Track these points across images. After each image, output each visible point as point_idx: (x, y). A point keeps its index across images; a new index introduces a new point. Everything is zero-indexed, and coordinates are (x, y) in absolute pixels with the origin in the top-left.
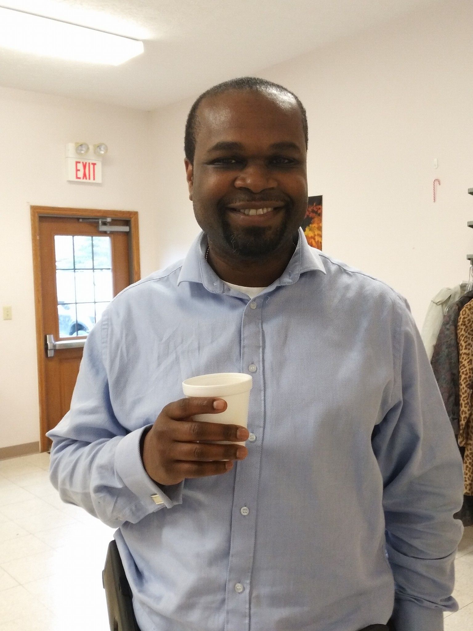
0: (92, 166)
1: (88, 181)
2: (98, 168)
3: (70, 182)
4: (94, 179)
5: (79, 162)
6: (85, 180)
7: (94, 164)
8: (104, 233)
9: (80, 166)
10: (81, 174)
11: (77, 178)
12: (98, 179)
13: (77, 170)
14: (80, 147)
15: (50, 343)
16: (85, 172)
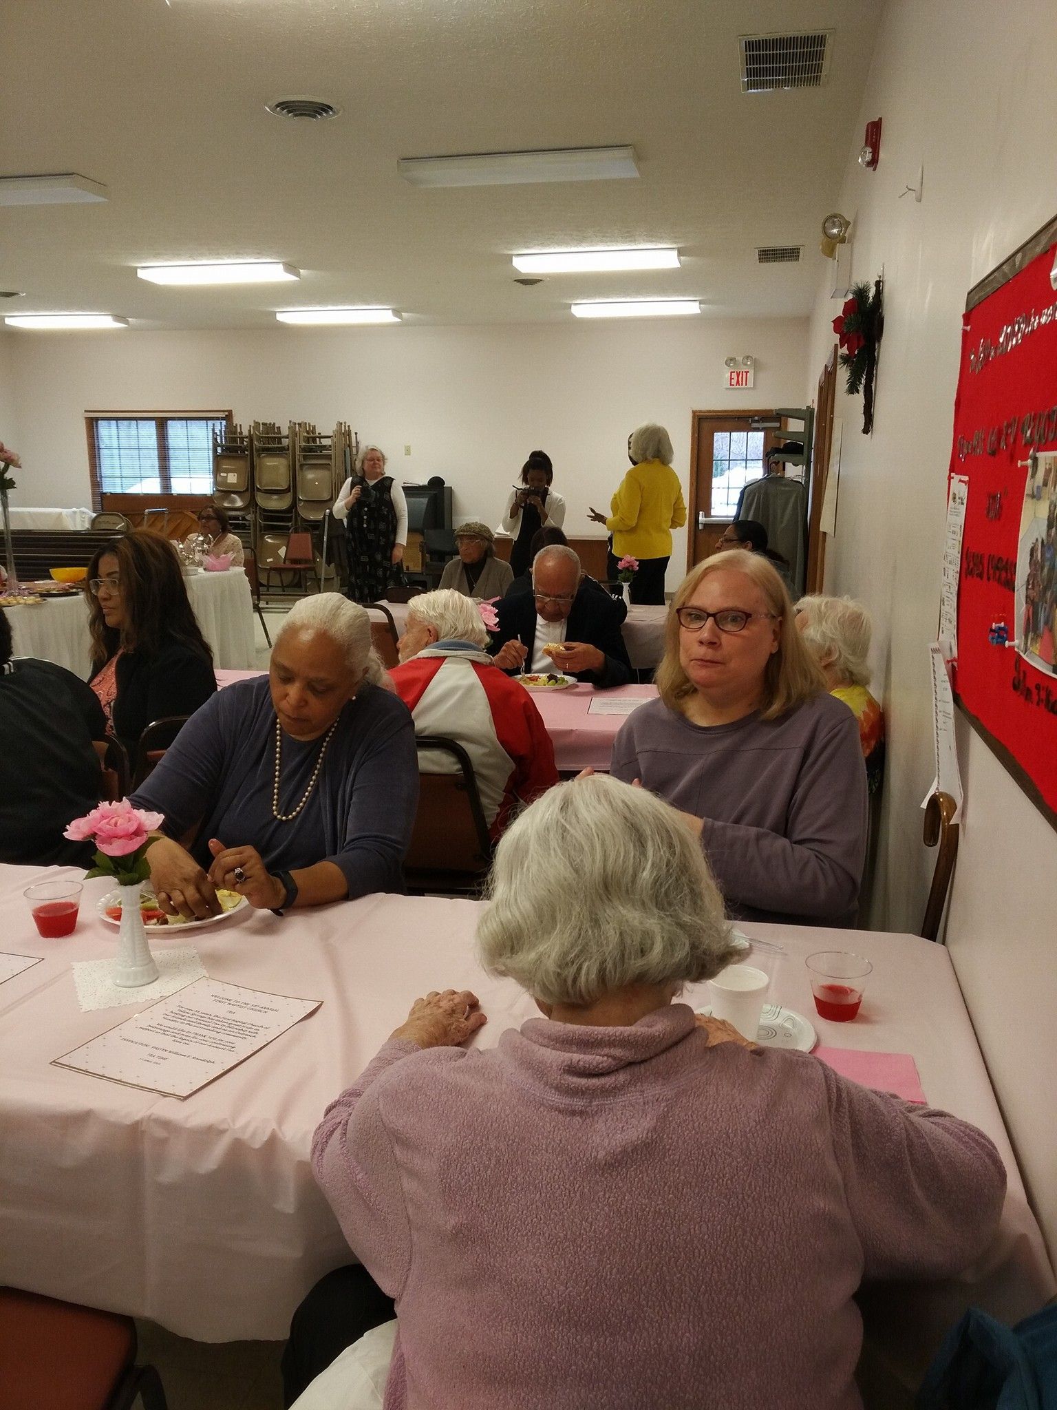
0: (745, 374)
1: (740, 386)
2: (750, 375)
3: (727, 388)
4: (746, 385)
5: (734, 372)
6: (738, 386)
7: (747, 372)
8: (757, 430)
9: (734, 376)
10: (734, 382)
11: (731, 385)
12: (750, 384)
13: (731, 379)
14: (731, 361)
15: (701, 519)
16: (739, 379)
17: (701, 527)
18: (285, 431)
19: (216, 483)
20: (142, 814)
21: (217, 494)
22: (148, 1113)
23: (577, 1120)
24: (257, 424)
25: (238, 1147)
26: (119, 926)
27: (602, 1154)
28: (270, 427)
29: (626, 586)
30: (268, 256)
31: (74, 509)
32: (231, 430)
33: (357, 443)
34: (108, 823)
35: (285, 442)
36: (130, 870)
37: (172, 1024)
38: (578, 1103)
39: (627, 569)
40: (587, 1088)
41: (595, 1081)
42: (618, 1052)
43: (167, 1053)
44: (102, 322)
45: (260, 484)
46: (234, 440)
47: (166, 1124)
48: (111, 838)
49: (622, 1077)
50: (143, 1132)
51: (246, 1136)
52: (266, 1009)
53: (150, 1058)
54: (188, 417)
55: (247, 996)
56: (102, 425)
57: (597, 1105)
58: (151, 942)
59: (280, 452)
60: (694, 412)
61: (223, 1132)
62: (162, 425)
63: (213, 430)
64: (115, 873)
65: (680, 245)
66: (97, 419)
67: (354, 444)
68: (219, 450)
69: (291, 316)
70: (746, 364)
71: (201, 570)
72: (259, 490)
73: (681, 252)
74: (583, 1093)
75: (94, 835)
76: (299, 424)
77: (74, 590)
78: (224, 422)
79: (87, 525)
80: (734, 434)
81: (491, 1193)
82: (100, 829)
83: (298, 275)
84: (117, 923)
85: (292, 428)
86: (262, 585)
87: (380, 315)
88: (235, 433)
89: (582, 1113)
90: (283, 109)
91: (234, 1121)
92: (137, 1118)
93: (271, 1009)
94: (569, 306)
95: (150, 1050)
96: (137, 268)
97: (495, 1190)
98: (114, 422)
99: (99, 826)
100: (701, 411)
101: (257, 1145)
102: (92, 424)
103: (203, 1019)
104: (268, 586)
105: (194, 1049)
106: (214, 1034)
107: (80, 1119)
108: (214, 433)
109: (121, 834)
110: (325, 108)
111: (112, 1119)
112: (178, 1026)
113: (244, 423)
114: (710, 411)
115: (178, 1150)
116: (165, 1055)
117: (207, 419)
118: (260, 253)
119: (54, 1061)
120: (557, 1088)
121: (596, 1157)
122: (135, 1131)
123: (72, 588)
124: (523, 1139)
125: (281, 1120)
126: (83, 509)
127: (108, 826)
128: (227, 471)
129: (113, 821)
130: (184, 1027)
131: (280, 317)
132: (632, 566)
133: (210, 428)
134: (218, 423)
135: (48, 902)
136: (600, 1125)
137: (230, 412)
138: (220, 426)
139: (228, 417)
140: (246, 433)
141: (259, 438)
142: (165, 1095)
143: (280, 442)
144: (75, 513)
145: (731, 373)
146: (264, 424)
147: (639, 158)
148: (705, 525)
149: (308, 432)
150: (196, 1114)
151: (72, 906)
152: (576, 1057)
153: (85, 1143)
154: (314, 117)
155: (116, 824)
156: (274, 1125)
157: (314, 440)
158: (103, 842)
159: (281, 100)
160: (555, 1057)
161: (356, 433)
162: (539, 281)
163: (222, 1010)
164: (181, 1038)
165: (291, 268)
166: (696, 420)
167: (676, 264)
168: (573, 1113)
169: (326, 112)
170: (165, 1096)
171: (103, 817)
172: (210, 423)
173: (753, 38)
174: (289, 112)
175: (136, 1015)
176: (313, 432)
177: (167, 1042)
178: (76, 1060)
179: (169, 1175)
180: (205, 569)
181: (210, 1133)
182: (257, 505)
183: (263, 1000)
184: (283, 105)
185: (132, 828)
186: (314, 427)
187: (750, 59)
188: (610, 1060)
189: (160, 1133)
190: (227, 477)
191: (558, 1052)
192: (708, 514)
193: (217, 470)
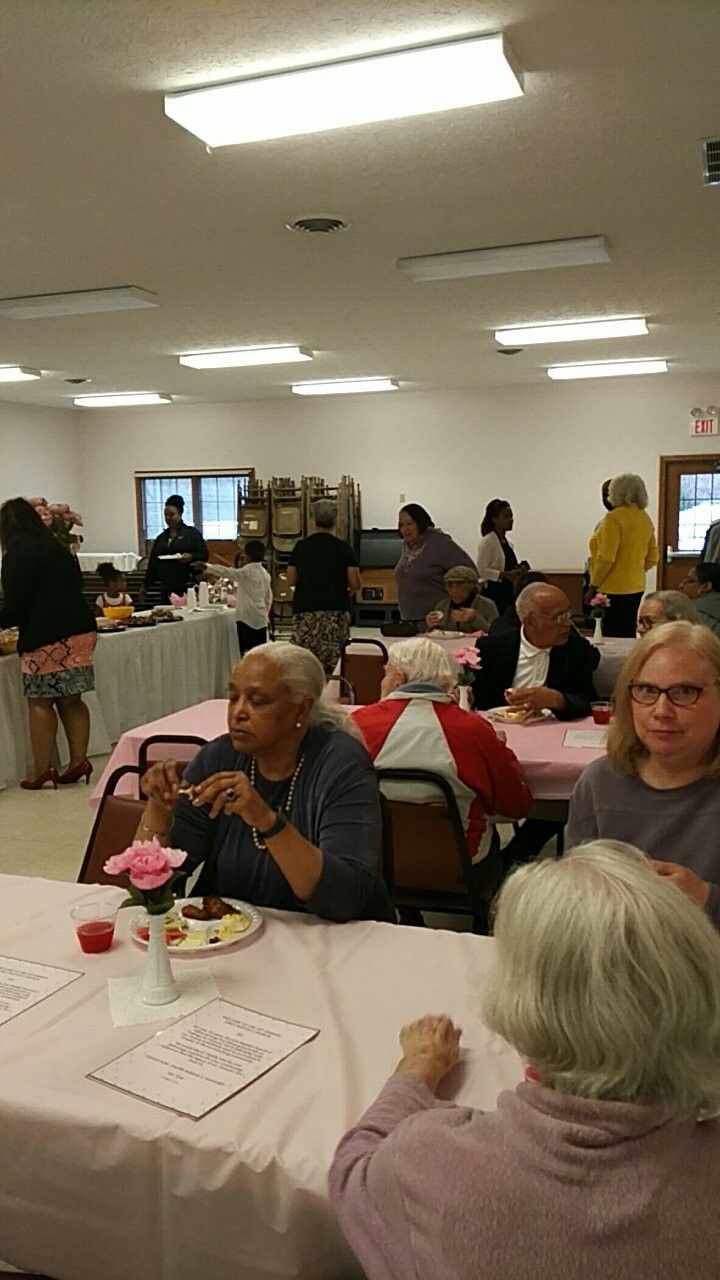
0: (709, 422)
1: (705, 433)
2: (715, 423)
3: (692, 435)
4: (711, 432)
5: (699, 421)
6: (703, 434)
7: (711, 421)
9: (700, 424)
10: (699, 429)
11: (696, 432)
12: (715, 431)
13: (697, 427)
14: (696, 411)
15: (670, 553)
16: (704, 428)
17: (669, 560)
18: (298, 485)
19: (239, 529)
20: (168, 852)
21: (241, 539)
22: (166, 1131)
23: (576, 1189)
24: (275, 479)
25: (242, 1169)
26: (146, 946)
27: (600, 1226)
28: (286, 482)
29: (598, 621)
30: (288, 342)
31: (124, 554)
32: (253, 485)
33: (359, 493)
34: (140, 860)
35: (298, 494)
36: (157, 902)
37: (189, 1044)
38: (576, 1171)
39: (599, 606)
40: (585, 1157)
41: (591, 1152)
42: (616, 1127)
43: (184, 1072)
44: (151, 399)
45: (277, 529)
46: (256, 493)
47: (181, 1143)
48: (141, 875)
49: (618, 1151)
50: (161, 1149)
51: (249, 1161)
52: (269, 1034)
53: (169, 1077)
54: (218, 475)
55: (254, 1019)
56: (149, 485)
57: (595, 1176)
58: (173, 961)
59: (294, 502)
60: (662, 458)
61: (229, 1154)
62: (196, 481)
63: (239, 485)
64: (145, 904)
65: (648, 315)
66: (145, 479)
67: (356, 493)
68: (243, 502)
69: (304, 388)
70: (711, 414)
71: (225, 607)
72: (275, 535)
73: (648, 321)
74: (581, 1162)
75: (128, 871)
76: (311, 479)
77: (121, 627)
78: (247, 478)
79: (134, 567)
80: (700, 476)
81: (491, 1254)
82: (134, 866)
83: (311, 355)
84: (145, 942)
85: (304, 482)
86: (277, 616)
87: (381, 384)
88: (257, 487)
89: (580, 1183)
90: (302, 226)
91: (239, 1145)
92: (157, 1135)
93: (274, 1034)
94: (546, 370)
95: (169, 1069)
96: (179, 356)
97: (496, 1253)
98: (158, 481)
99: (134, 862)
100: (668, 457)
101: (259, 1170)
102: (140, 482)
103: (215, 1040)
104: (282, 617)
105: (208, 1070)
106: (224, 1056)
107: (109, 1132)
108: (239, 488)
109: (150, 870)
110: (337, 223)
111: (135, 1134)
112: (194, 1045)
113: (264, 479)
114: (676, 456)
115: (190, 1167)
116: (183, 1074)
117: (234, 476)
118: (281, 340)
119: (89, 1075)
120: (556, 1154)
121: (594, 1229)
122: (154, 1147)
123: (119, 624)
124: (523, 1203)
125: (281, 1147)
126: (131, 554)
127: (140, 864)
128: (249, 520)
129: (144, 859)
130: (198, 1047)
131: (295, 390)
132: (604, 603)
133: (236, 483)
134: (242, 479)
135: (88, 922)
136: (597, 1196)
137: (253, 469)
138: (244, 482)
139: (251, 474)
140: (265, 487)
141: (276, 491)
142: (181, 1114)
143: (294, 494)
144: (124, 557)
145: (697, 422)
146: (281, 479)
147: (609, 245)
148: (674, 558)
149: (317, 485)
150: (205, 1136)
151: (110, 926)
152: (575, 1127)
153: (112, 1154)
154: (327, 231)
155: (146, 862)
156: (274, 1152)
157: (322, 491)
158: (135, 877)
159: (300, 219)
160: (555, 1125)
161: (358, 485)
162: (519, 350)
163: (231, 1032)
164: (196, 1057)
165: (304, 350)
166: (664, 464)
167: (645, 332)
168: (571, 1182)
169: (337, 226)
170: (181, 1116)
171: (137, 855)
172: (236, 479)
173: (714, 140)
174: (306, 228)
175: (159, 1033)
176: (322, 485)
177: (183, 1061)
178: (106, 1074)
179: (183, 1189)
180: (229, 606)
181: (218, 1155)
182: (273, 548)
183: (266, 1024)
184: (301, 224)
185: (161, 865)
186: (323, 480)
187: (711, 158)
188: (608, 1134)
189: (176, 1151)
190: (248, 525)
191: (558, 1121)
192: (675, 549)
193: (240, 519)
